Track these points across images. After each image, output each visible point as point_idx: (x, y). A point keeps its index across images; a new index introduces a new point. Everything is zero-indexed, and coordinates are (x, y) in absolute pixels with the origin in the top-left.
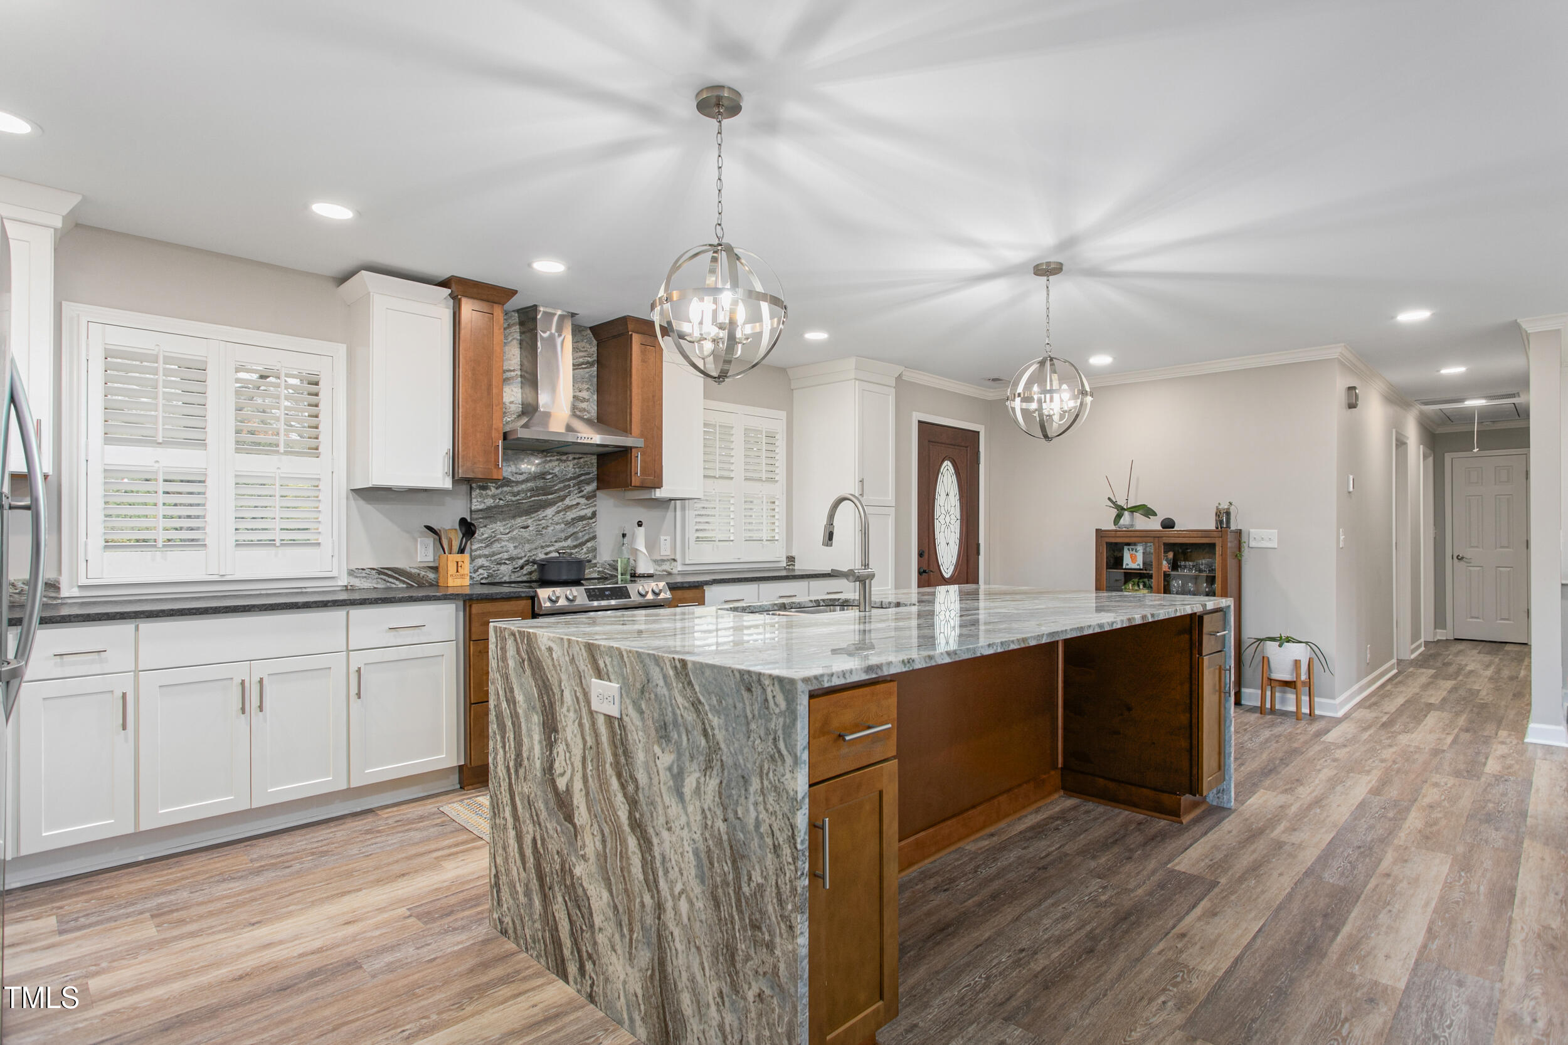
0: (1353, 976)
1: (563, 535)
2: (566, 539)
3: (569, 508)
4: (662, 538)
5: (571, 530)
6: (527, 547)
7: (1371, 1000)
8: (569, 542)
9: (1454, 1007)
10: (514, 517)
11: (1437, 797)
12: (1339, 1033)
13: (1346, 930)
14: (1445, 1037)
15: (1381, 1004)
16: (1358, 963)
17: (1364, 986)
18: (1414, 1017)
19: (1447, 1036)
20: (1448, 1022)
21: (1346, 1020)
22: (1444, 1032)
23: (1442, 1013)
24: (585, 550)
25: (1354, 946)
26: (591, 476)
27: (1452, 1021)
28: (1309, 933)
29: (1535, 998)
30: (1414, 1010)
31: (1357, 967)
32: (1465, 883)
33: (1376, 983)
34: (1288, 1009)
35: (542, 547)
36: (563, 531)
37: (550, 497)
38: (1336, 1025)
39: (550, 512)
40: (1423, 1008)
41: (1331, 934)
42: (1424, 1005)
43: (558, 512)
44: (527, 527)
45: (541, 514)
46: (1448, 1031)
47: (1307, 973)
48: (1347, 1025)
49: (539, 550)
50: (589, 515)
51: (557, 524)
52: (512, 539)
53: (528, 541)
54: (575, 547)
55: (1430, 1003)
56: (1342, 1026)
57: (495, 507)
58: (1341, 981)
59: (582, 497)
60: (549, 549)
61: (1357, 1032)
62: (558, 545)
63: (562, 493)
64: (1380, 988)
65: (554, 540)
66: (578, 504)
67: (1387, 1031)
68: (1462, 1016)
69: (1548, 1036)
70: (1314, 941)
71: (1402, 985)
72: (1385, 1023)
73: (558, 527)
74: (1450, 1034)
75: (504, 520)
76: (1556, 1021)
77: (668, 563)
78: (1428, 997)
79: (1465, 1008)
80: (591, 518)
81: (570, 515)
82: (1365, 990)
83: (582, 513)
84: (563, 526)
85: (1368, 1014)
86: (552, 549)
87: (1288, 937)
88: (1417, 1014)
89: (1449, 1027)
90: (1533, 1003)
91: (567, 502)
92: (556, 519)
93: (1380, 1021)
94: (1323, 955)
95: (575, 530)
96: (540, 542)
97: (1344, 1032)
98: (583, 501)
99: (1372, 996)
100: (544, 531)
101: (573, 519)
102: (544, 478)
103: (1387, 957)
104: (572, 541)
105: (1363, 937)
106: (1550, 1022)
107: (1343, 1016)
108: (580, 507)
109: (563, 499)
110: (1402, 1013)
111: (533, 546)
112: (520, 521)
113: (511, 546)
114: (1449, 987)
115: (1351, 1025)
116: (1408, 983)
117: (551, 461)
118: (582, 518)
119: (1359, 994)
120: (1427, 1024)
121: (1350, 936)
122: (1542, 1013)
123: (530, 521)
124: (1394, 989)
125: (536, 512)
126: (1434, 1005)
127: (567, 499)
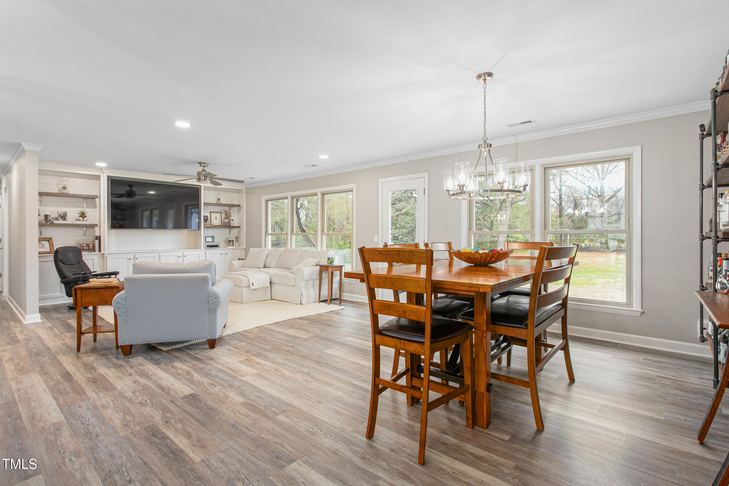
0: (43, 427)
7: (58, 429)
9: (85, 414)
11: (9, 355)
12: (58, 445)
13: (24, 415)
15: (63, 428)
16: (40, 422)
17: (50, 427)
19: (91, 422)
21: (56, 440)
23: (83, 417)
25: (32, 418)
27: (88, 418)
28: (9, 425)
29: (103, 397)
30: (74, 422)
31: (41, 424)
32: (51, 378)
33: (54, 424)
34: (30, 453)
38: (54, 444)
40: (76, 420)
41: (19, 420)
46: (89, 421)
47: (24, 438)
48: (58, 441)
55: (77, 417)
56: (57, 443)
58: (41, 431)
61: (63, 441)
64: (57, 424)
67: (73, 433)
68: (89, 414)
69: (115, 404)
70: (14, 427)
71: (63, 418)
72: (69, 432)
76: (113, 399)
78: (75, 416)
79: (88, 412)
82: (52, 428)
85: (61, 434)
88: (76, 423)
89: (89, 419)
90: (104, 399)
93: (67, 432)
94: (25, 428)
97: (59, 443)
99: (56, 428)
103: (49, 414)
105: (33, 414)
106: (112, 401)
107: (54, 440)
110: (72, 426)
114: (78, 410)
115: (59, 440)
116: (64, 417)
119: (52, 430)
120: (82, 423)
121: (27, 416)
122: (108, 399)
124: (61, 421)
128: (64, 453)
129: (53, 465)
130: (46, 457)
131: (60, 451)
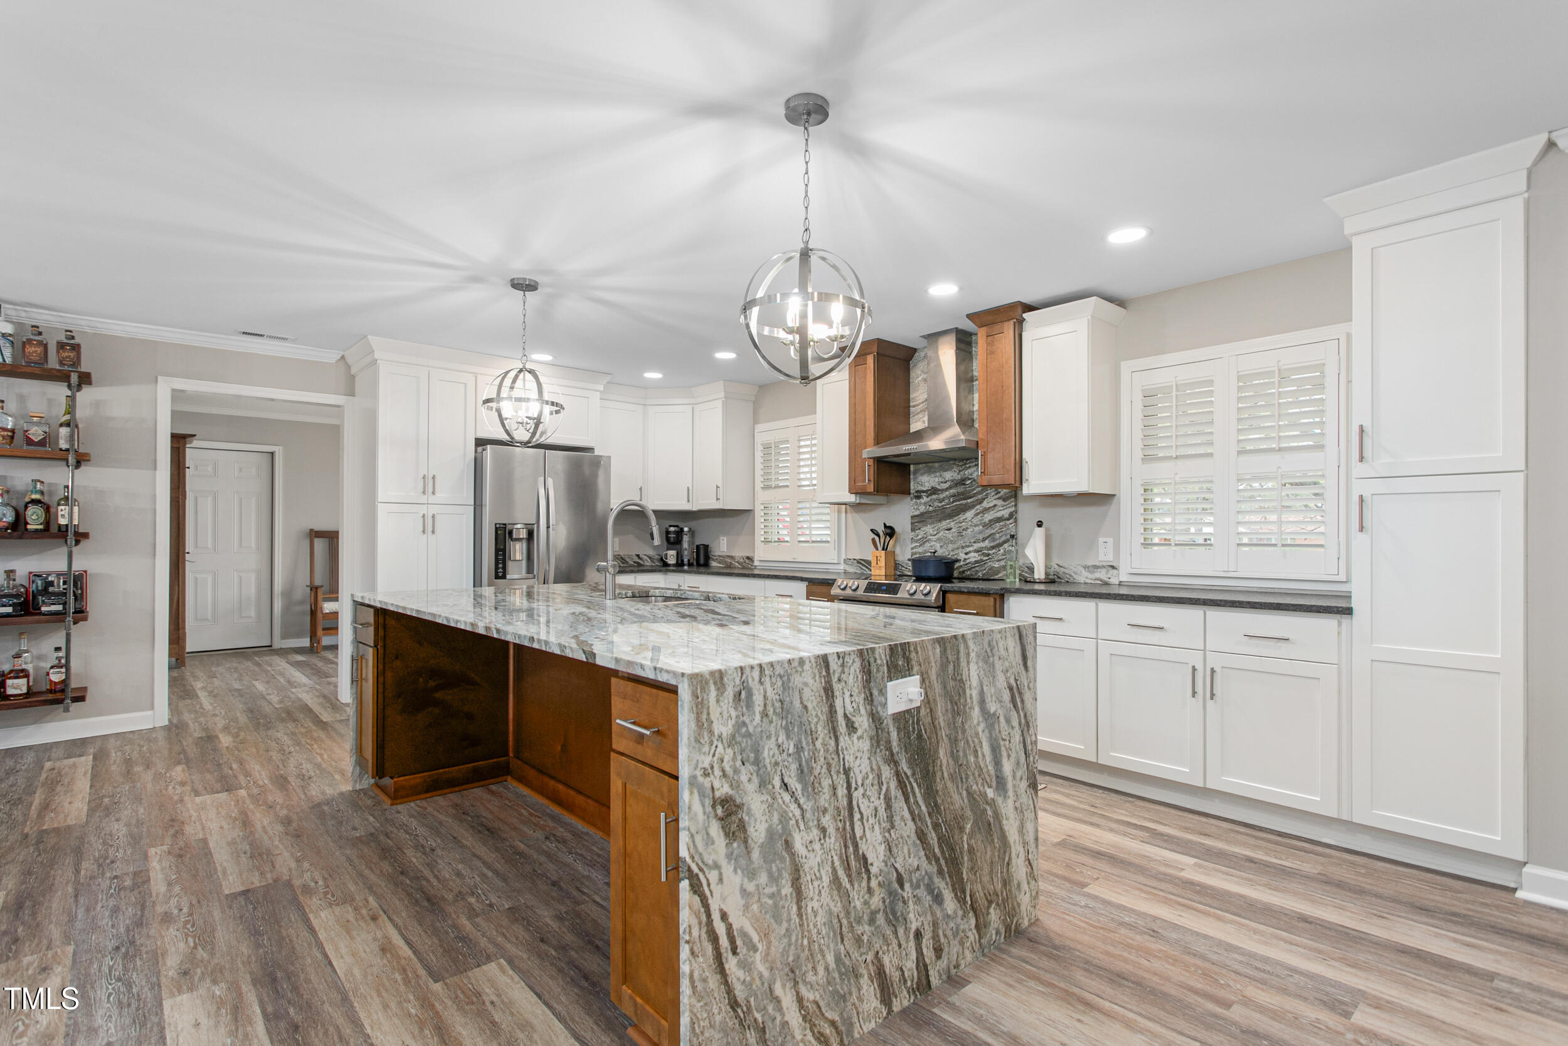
0: (215, 982)
1: (981, 537)
2: (984, 540)
3: (986, 510)
4: (1101, 540)
5: (989, 532)
6: (951, 547)
7: (185, 973)
8: (987, 543)
9: (110, 1016)
10: (940, 521)
12: (194, 937)
13: (260, 1027)
14: (110, 984)
15: (176, 976)
16: (220, 997)
17: (200, 980)
18: (144, 983)
19: (110, 987)
20: (111, 999)
21: (195, 947)
22: (113, 989)
24: (1002, 551)
25: (237, 1011)
28: (289, 995)
30: (146, 989)
31: (218, 993)
33: (191, 989)
34: (241, 927)
35: (963, 547)
36: (981, 532)
37: (969, 501)
38: (199, 939)
39: (969, 514)
40: (138, 995)
41: (270, 1009)
42: (139, 1000)
43: (977, 515)
44: (949, 529)
45: (962, 517)
46: (110, 991)
48: (192, 944)
49: (960, 550)
50: (1007, 516)
51: (976, 526)
52: (939, 540)
53: (951, 542)
54: (993, 548)
56: (195, 942)
57: (926, 513)
58: (221, 972)
59: (999, 498)
60: (968, 550)
61: (182, 945)
62: (977, 546)
63: (980, 497)
64: (185, 988)
65: (972, 541)
66: (995, 506)
67: (160, 959)
68: (101, 1012)
70: (276, 989)
71: (167, 1004)
72: (165, 964)
73: (977, 529)
74: (107, 989)
75: (933, 523)
77: (1104, 571)
78: (138, 1009)
80: (1008, 519)
81: (988, 517)
82: (196, 979)
83: (999, 514)
84: (981, 527)
85: (182, 962)
86: (971, 549)
87: (302, 976)
88: (142, 987)
91: (985, 504)
92: (974, 521)
93: (169, 964)
94: (255, 982)
95: (993, 531)
96: (961, 543)
97: (190, 940)
98: (1000, 502)
99: (188, 977)
100: (964, 532)
101: (990, 521)
102: (964, 484)
103: (197, 1025)
104: (990, 542)
105: (237, 1029)
107: (199, 948)
108: (997, 509)
109: (981, 502)
110: (155, 979)
111: (956, 546)
112: (944, 524)
113: (938, 546)
115: (189, 947)
116: (162, 1010)
117: (970, 467)
118: (999, 520)
119: (199, 971)
121: (250, 1022)
123: (953, 524)
124: (172, 995)
125: (958, 515)
126: (129, 1005)
127: (985, 502)
128: (187, 922)
129: (208, 906)
130: (217, 918)
131: (193, 926)
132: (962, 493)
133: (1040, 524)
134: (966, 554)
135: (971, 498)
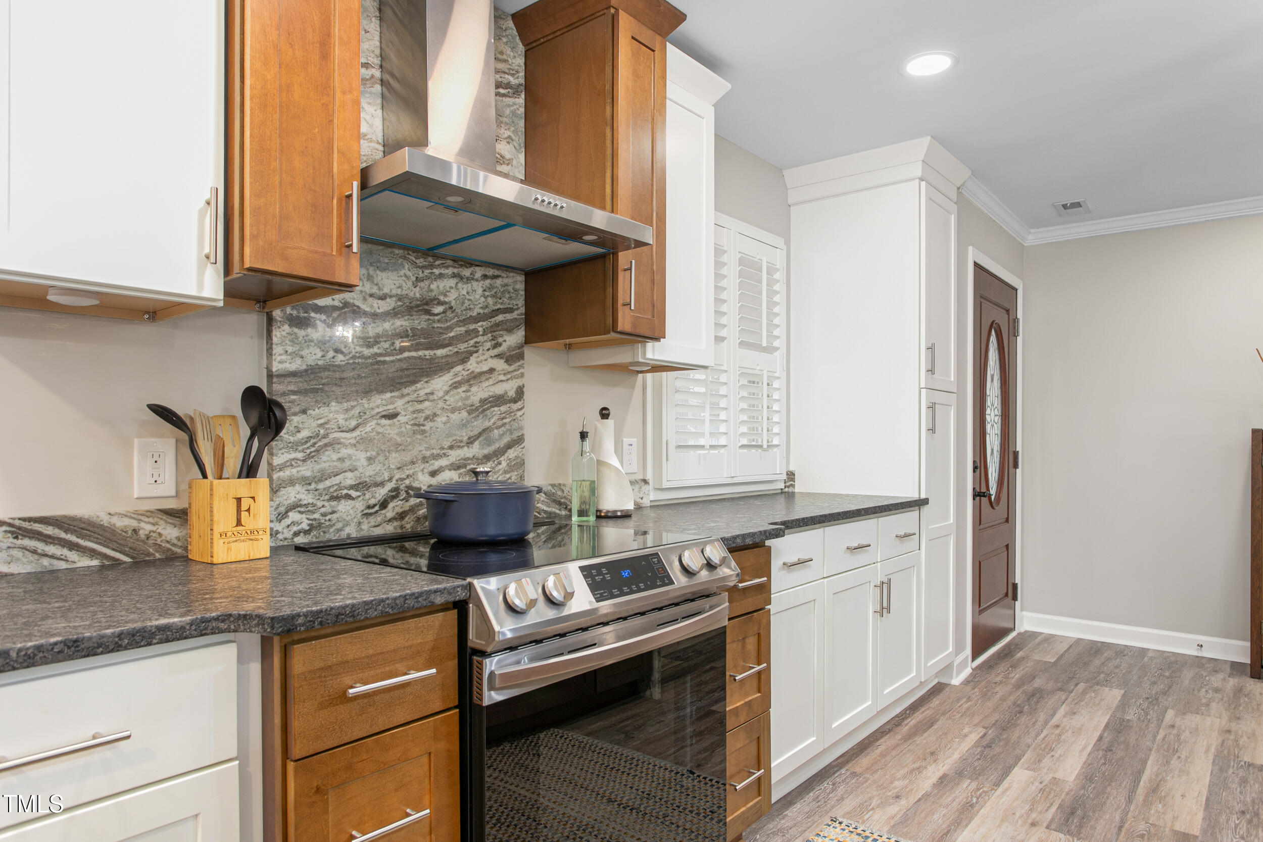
1: (464, 435)
2: (471, 442)
3: (475, 378)
4: (626, 441)
5: (480, 424)
6: (395, 459)
8: (476, 450)
10: (367, 393)
24: (504, 464)
26: (515, 315)
35: (425, 460)
36: (464, 425)
37: (440, 352)
39: (440, 383)
43: (455, 386)
44: (393, 416)
45: (423, 388)
49: (419, 466)
50: (512, 393)
51: (453, 410)
52: (364, 441)
53: (397, 447)
54: (487, 458)
57: (325, 368)
59: (499, 356)
60: (437, 464)
62: (455, 455)
63: (462, 347)
65: (447, 444)
66: (492, 370)
73: (455, 417)
75: (345, 397)
80: (515, 401)
81: (479, 392)
83: (499, 390)
84: (464, 414)
86: (443, 462)
91: (473, 365)
92: (452, 399)
95: (487, 424)
96: (420, 449)
98: (500, 365)
100: (428, 425)
101: (483, 401)
102: (428, 312)
104: (482, 447)
108: (495, 377)
109: (464, 358)
111: (407, 457)
112: (380, 402)
113: (360, 457)
117: (441, 276)
118: (499, 400)
123: (399, 404)
125: (414, 382)
127: (473, 359)
132: (425, 333)
133: (604, 414)
134: (433, 474)
135: (444, 346)
